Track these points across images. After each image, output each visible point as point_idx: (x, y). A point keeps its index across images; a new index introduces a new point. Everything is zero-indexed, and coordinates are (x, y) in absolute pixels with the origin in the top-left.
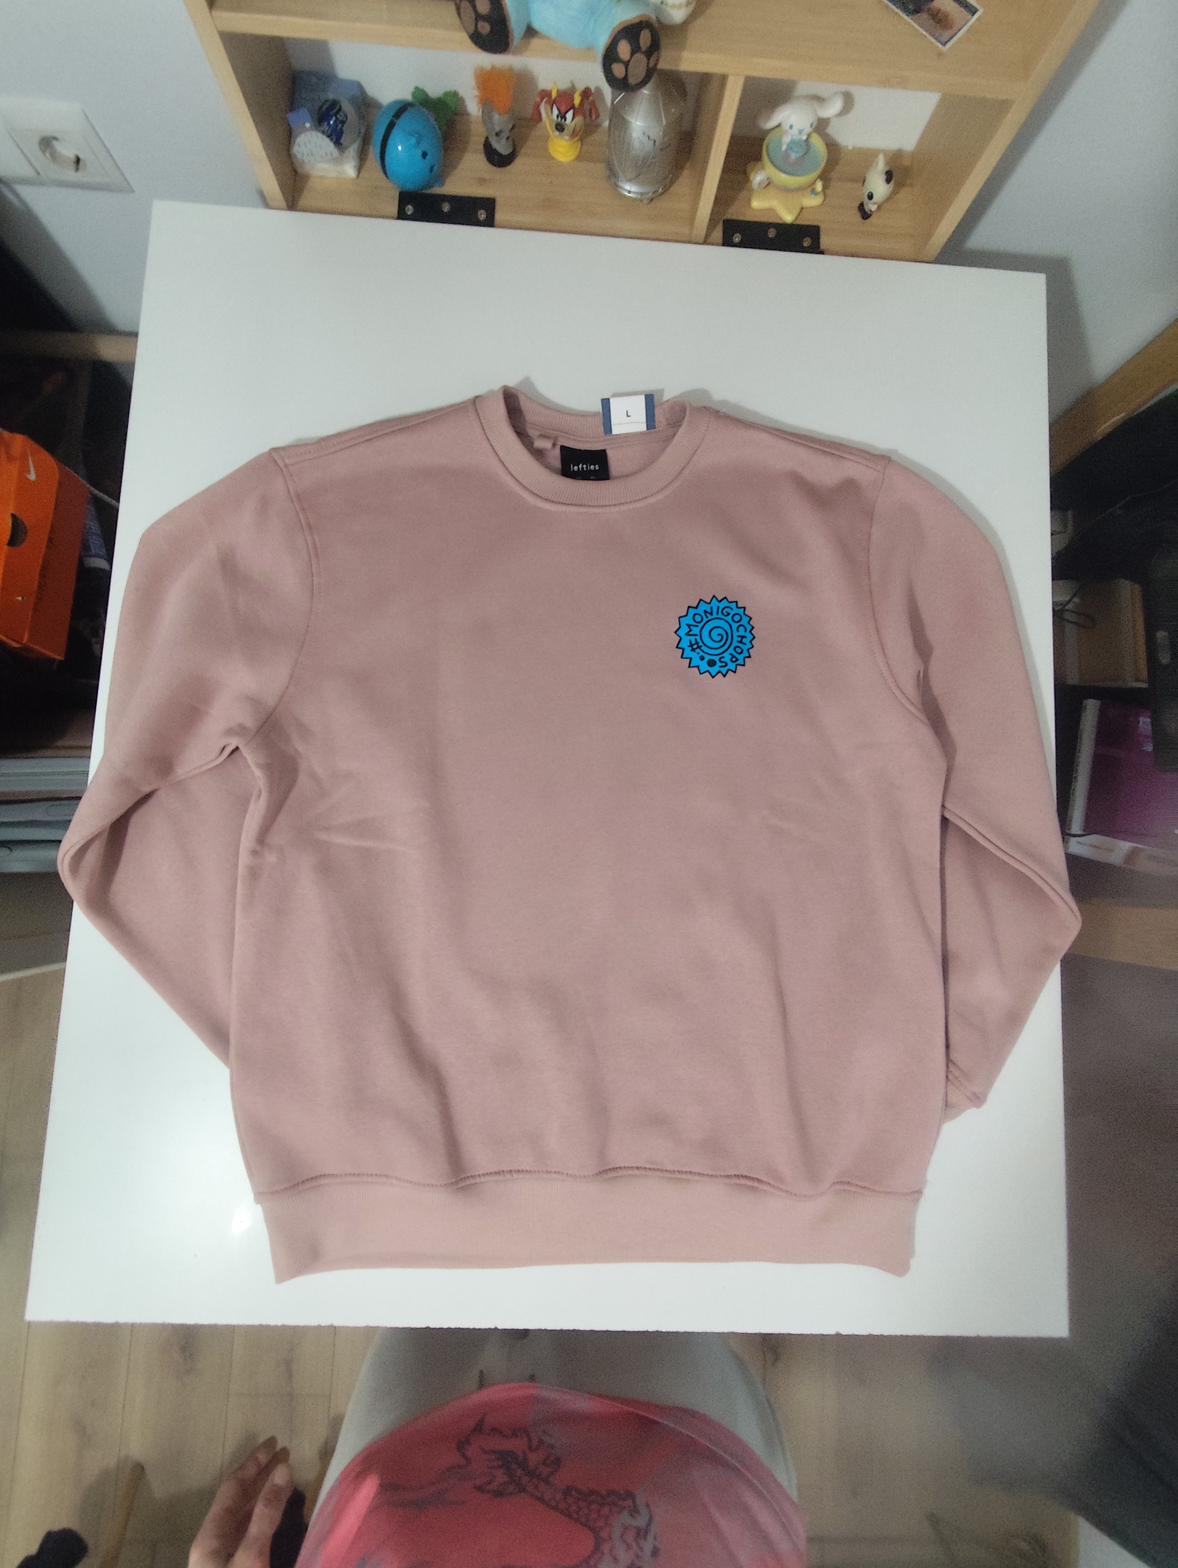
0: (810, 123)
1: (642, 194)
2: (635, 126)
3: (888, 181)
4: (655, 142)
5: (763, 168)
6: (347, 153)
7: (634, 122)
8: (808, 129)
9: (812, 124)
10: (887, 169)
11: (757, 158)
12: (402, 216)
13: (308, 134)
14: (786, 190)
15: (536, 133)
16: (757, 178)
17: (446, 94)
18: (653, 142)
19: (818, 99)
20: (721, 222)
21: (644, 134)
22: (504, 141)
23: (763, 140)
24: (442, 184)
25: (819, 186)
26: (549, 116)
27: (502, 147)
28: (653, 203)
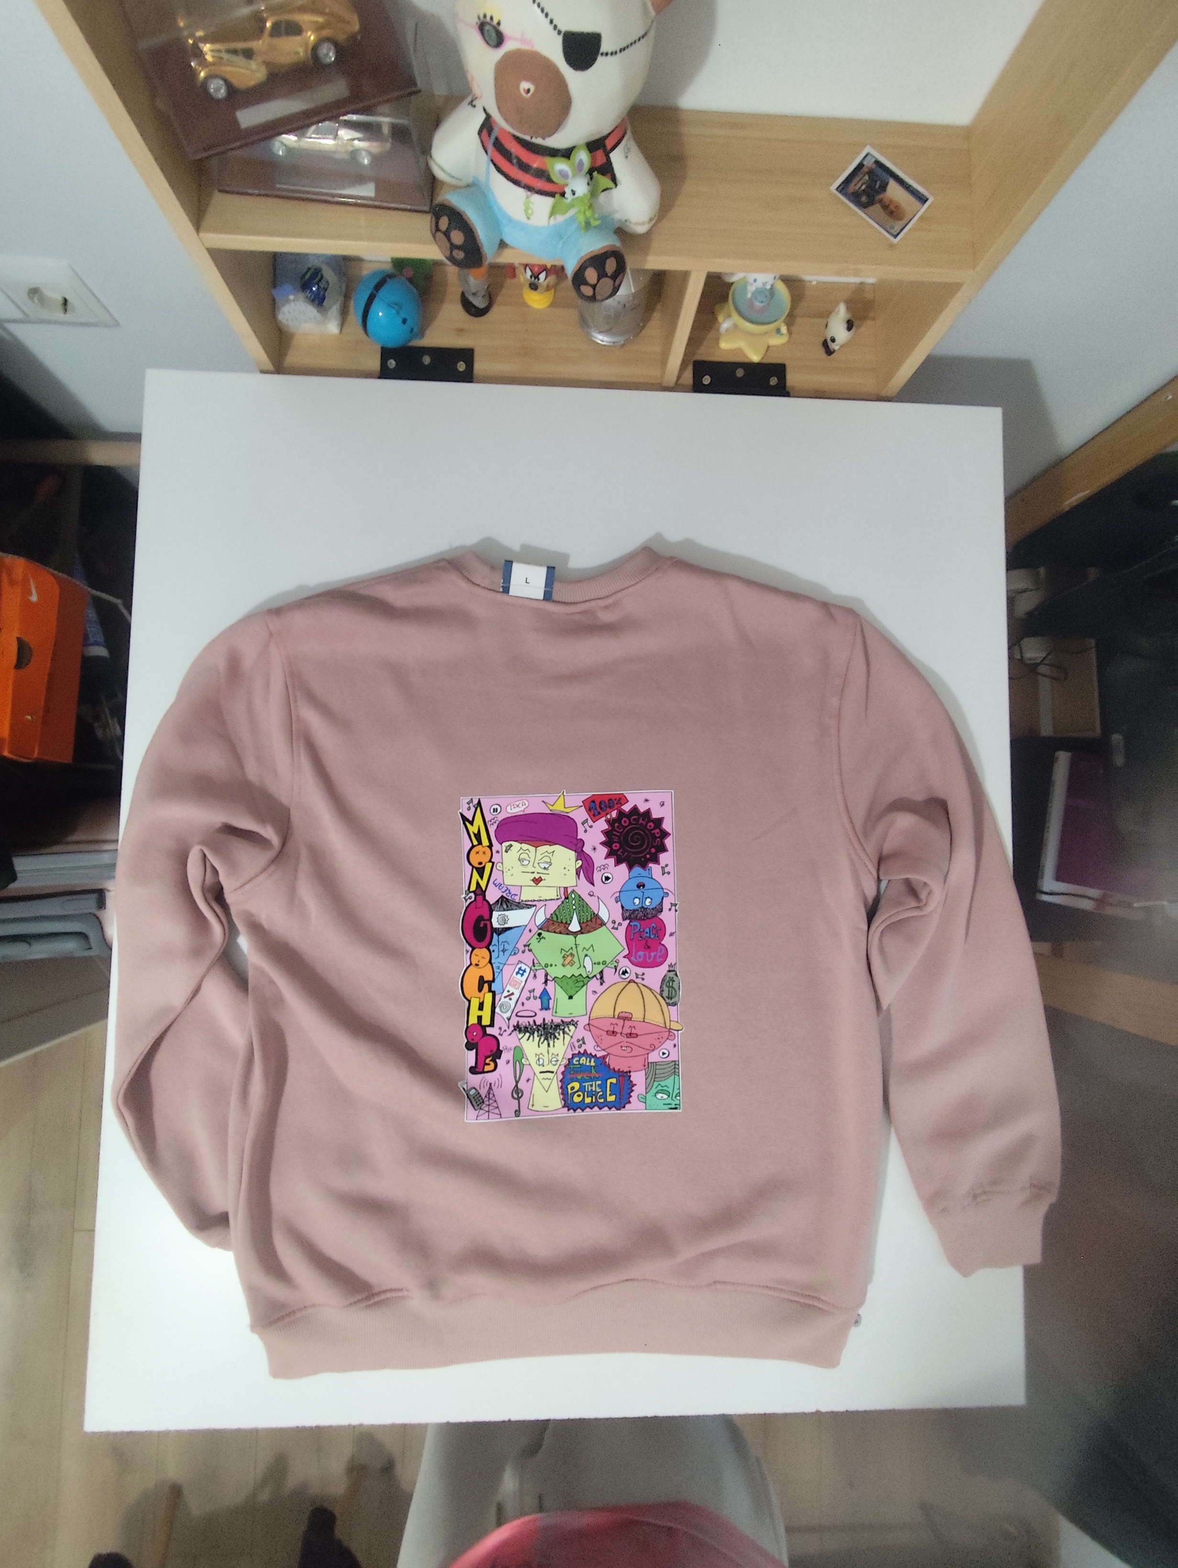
1: (614, 343)
3: (849, 328)
5: (730, 314)
6: (329, 313)
10: (849, 316)
11: (724, 304)
12: (385, 374)
13: (292, 304)
14: (752, 335)
15: (509, 282)
16: (725, 325)
18: (623, 305)
20: (691, 364)
22: (480, 299)
24: (421, 338)
25: (784, 329)
26: (523, 275)
27: (479, 302)
28: (624, 348)
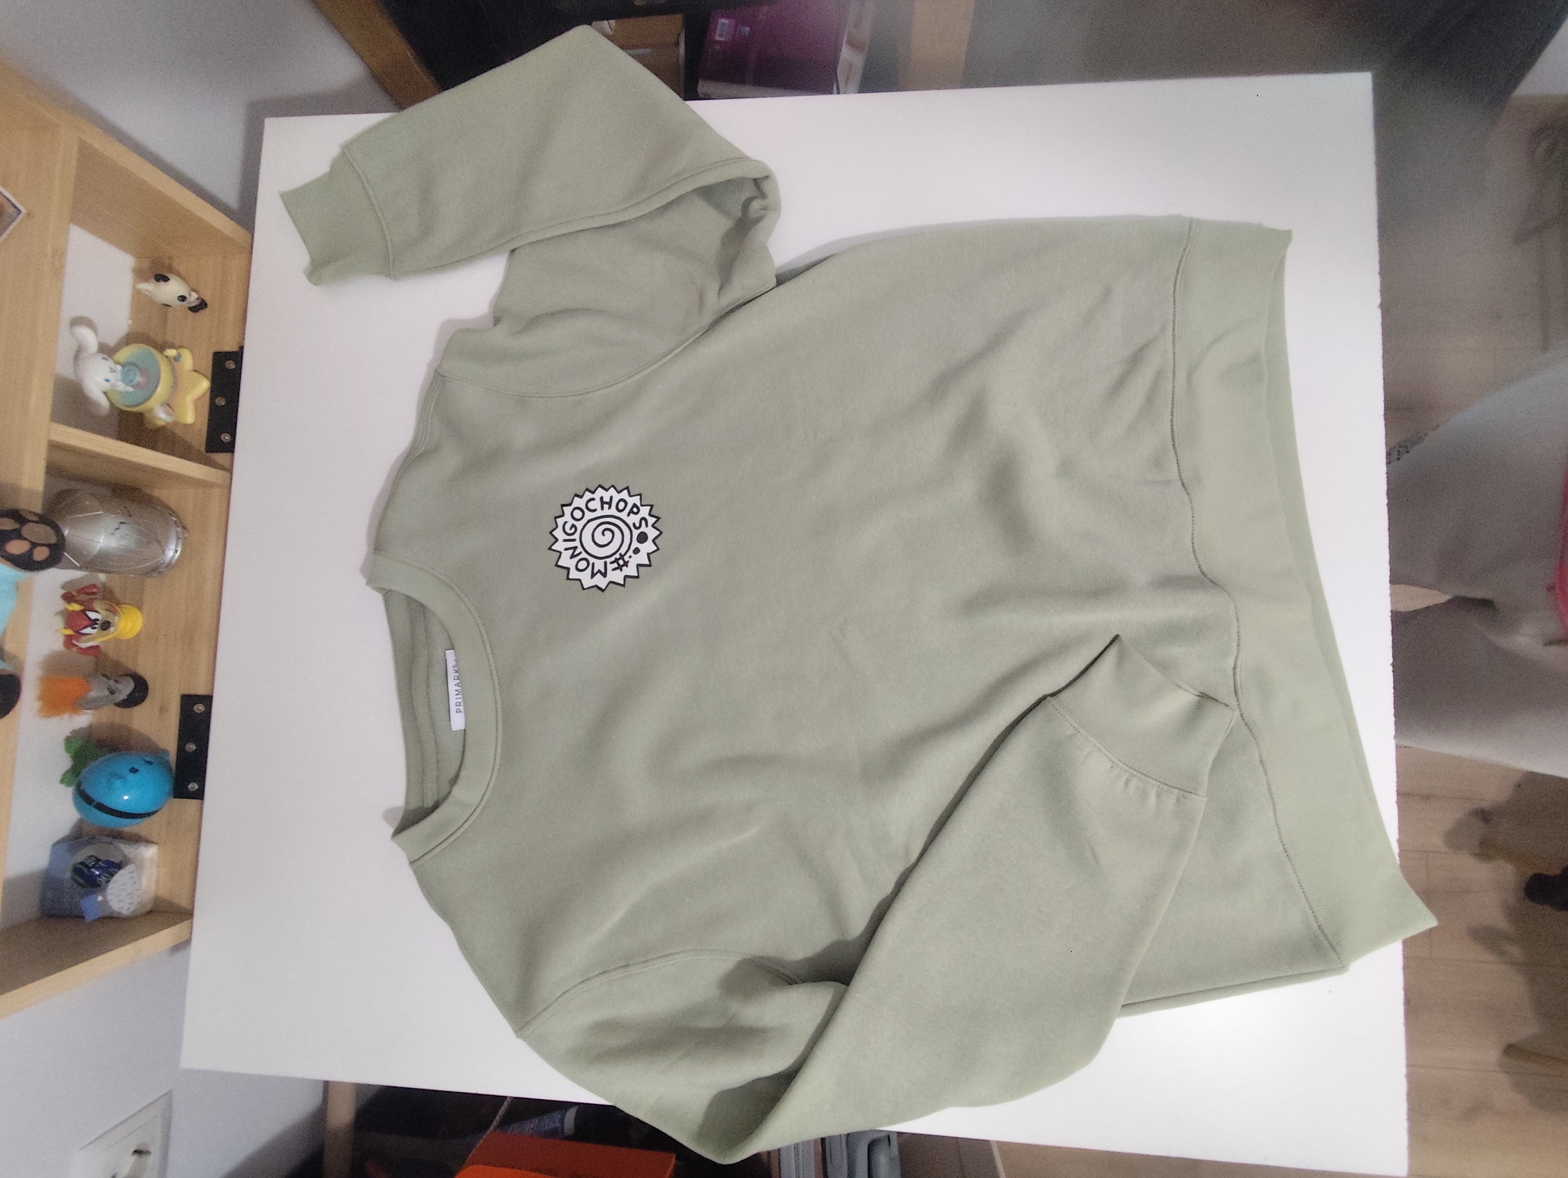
0: (103, 360)
1: (178, 538)
2: (104, 544)
3: (166, 279)
4: (121, 523)
5: (151, 410)
6: (131, 856)
7: (100, 545)
8: (110, 363)
9: (104, 358)
10: (153, 280)
11: (140, 417)
12: (199, 795)
13: (109, 898)
14: (175, 385)
15: (111, 653)
16: (162, 417)
17: (68, 748)
18: (123, 525)
19: (78, 353)
20: (209, 455)
21: (113, 534)
22: (120, 686)
23: (122, 412)
24: (165, 752)
25: (171, 353)
26: (93, 638)
27: (126, 688)
28: (187, 527)
